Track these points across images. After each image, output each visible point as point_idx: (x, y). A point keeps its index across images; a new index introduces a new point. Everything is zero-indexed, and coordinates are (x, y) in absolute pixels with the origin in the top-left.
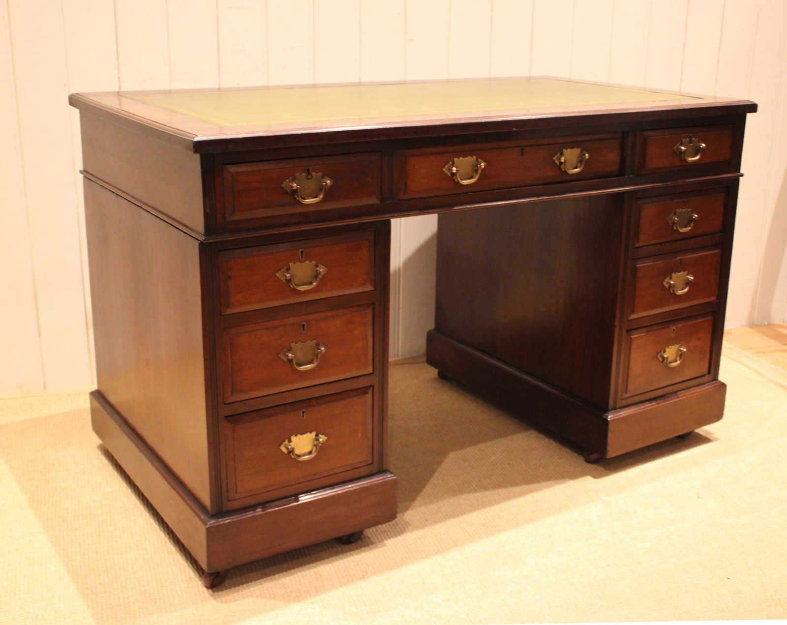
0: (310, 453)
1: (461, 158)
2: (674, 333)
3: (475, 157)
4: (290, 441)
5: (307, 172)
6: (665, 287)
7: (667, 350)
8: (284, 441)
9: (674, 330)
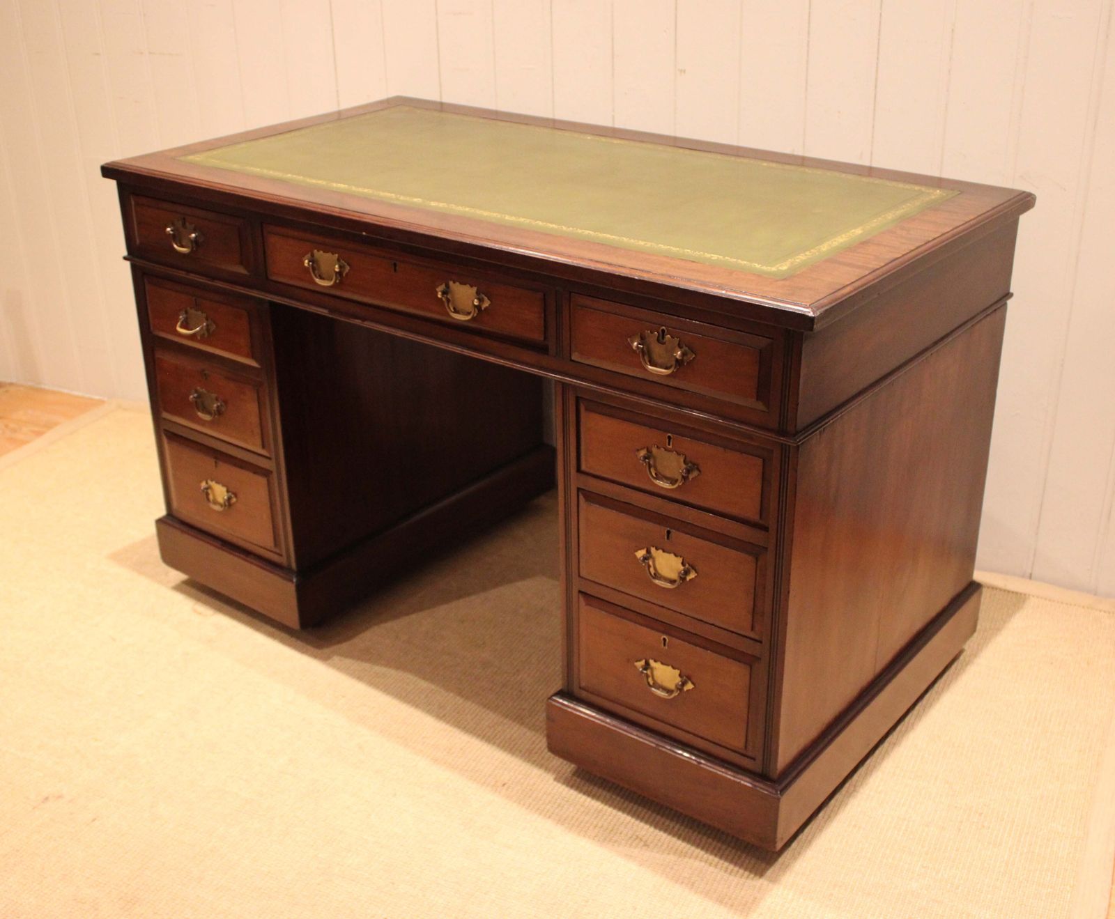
1: (321, 252)
2: (665, 645)
3: (336, 256)
4: (207, 483)
5: (183, 221)
6: (639, 562)
7: (652, 663)
8: (203, 480)
9: (664, 639)
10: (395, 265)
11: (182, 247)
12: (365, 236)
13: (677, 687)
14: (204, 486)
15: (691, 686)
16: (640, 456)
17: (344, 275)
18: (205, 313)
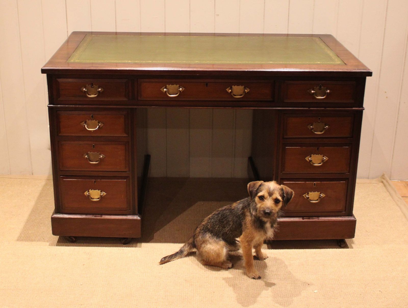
0: (98, 198)
1: (170, 85)
3: (178, 85)
4: (89, 192)
5: (92, 85)
6: (307, 161)
7: (310, 193)
8: (86, 191)
9: (315, 184)
10: (207, 84)
11: (90, 95)
12: (199, 75)
13: (319, 197)
14: (86, 193)
15: (324, 195)
16: (309, 127)
17: (182, 92)
18: (98, 120)
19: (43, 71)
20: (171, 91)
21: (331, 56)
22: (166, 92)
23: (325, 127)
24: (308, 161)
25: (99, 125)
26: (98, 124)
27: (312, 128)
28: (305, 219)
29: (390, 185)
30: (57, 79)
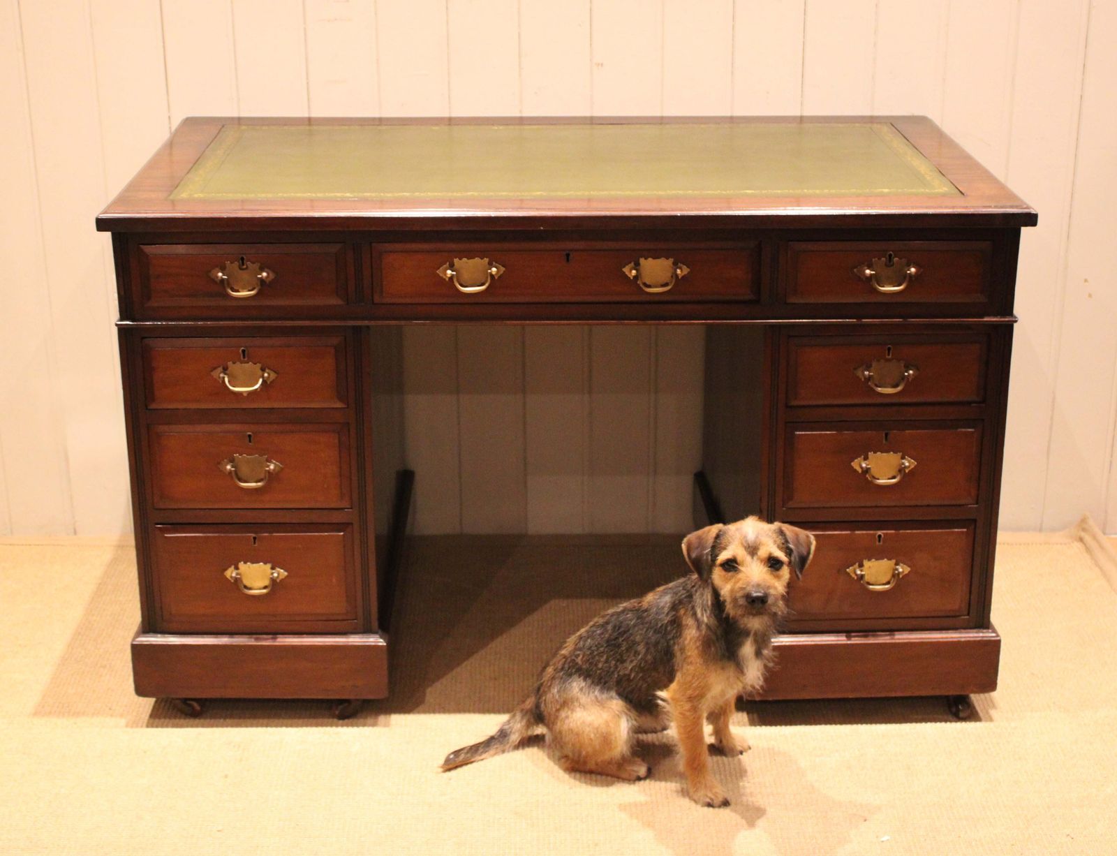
0: (265, 587)
1: (464, 260)
2: (879, 541)
3: (486, 260)
4: (237, 568)
5: (241, 261)
6: (855, 471)
7: (866, 563)
8: (230, 567)
9: (880, 536)
10: (568, 255)
11: (238, 291)
12: (544, 231)
13: (893, 576)
14: (231, 573)
15: (907, 570)
16: (859, 373)
17: (496, 278)
18: (260, 363)
19: (102, 224)
20: (466, 276)
21: (923, 172)
22: (451, 278)
23: (906, 374)
24: (860, 471)
25: (263, 377)
26: (260, 373)
27: (870, 378)
28: (853, 639)
29: (1102, 548)
30: (141, 246)
